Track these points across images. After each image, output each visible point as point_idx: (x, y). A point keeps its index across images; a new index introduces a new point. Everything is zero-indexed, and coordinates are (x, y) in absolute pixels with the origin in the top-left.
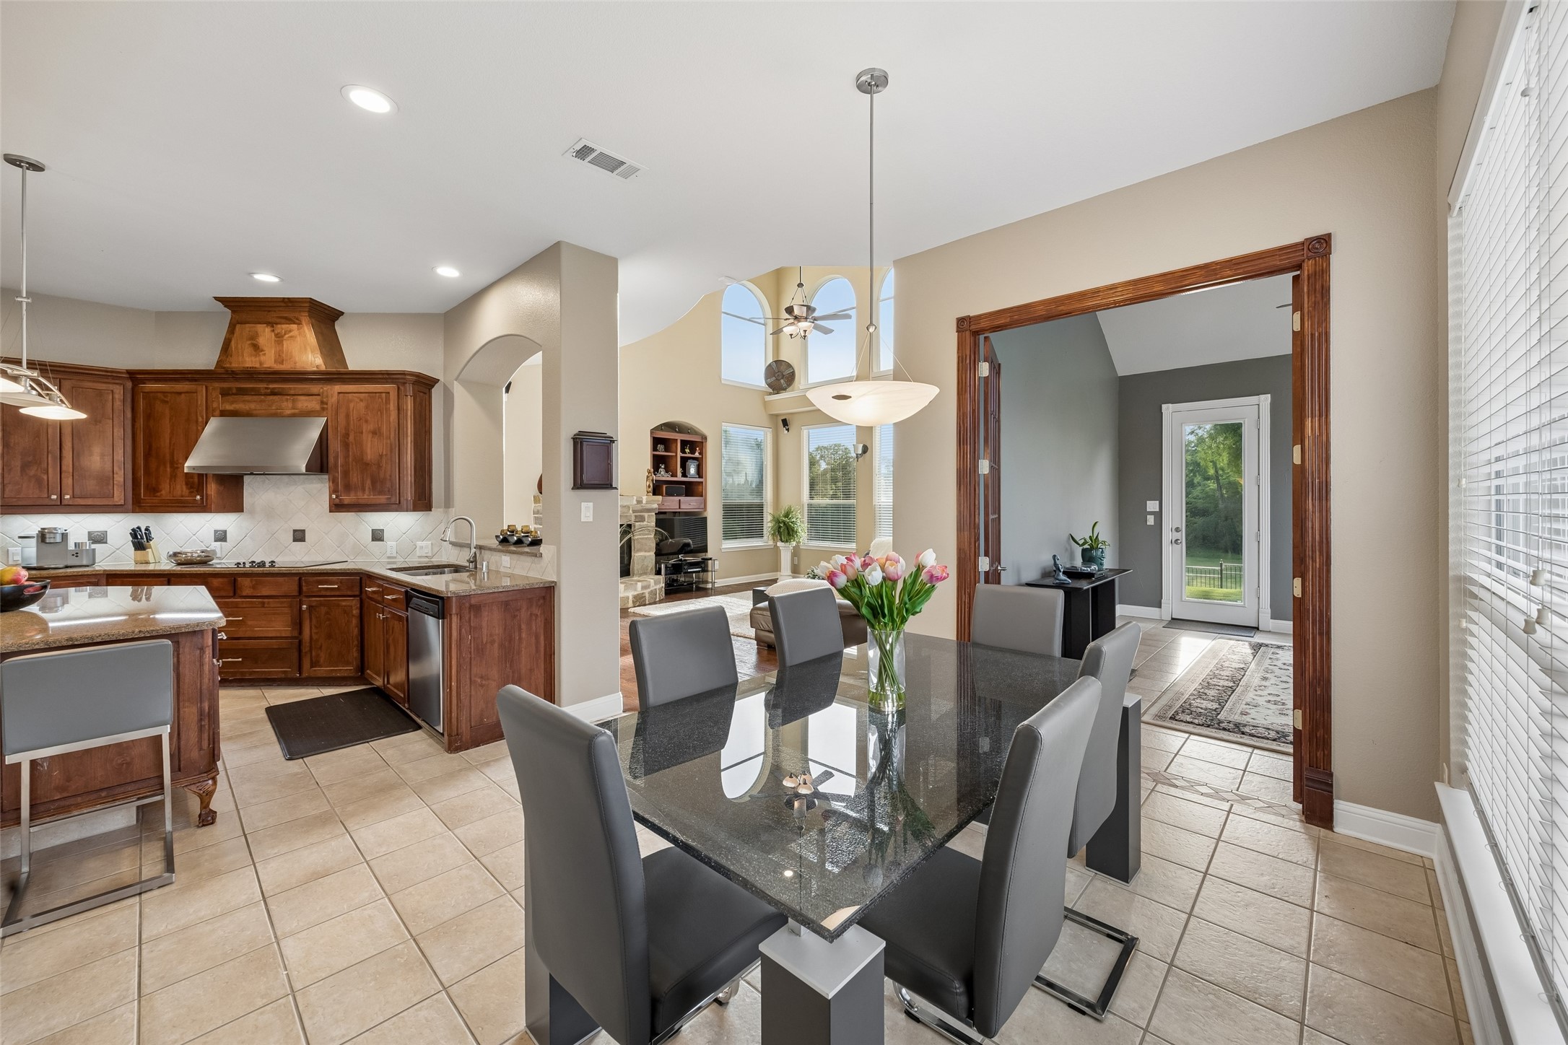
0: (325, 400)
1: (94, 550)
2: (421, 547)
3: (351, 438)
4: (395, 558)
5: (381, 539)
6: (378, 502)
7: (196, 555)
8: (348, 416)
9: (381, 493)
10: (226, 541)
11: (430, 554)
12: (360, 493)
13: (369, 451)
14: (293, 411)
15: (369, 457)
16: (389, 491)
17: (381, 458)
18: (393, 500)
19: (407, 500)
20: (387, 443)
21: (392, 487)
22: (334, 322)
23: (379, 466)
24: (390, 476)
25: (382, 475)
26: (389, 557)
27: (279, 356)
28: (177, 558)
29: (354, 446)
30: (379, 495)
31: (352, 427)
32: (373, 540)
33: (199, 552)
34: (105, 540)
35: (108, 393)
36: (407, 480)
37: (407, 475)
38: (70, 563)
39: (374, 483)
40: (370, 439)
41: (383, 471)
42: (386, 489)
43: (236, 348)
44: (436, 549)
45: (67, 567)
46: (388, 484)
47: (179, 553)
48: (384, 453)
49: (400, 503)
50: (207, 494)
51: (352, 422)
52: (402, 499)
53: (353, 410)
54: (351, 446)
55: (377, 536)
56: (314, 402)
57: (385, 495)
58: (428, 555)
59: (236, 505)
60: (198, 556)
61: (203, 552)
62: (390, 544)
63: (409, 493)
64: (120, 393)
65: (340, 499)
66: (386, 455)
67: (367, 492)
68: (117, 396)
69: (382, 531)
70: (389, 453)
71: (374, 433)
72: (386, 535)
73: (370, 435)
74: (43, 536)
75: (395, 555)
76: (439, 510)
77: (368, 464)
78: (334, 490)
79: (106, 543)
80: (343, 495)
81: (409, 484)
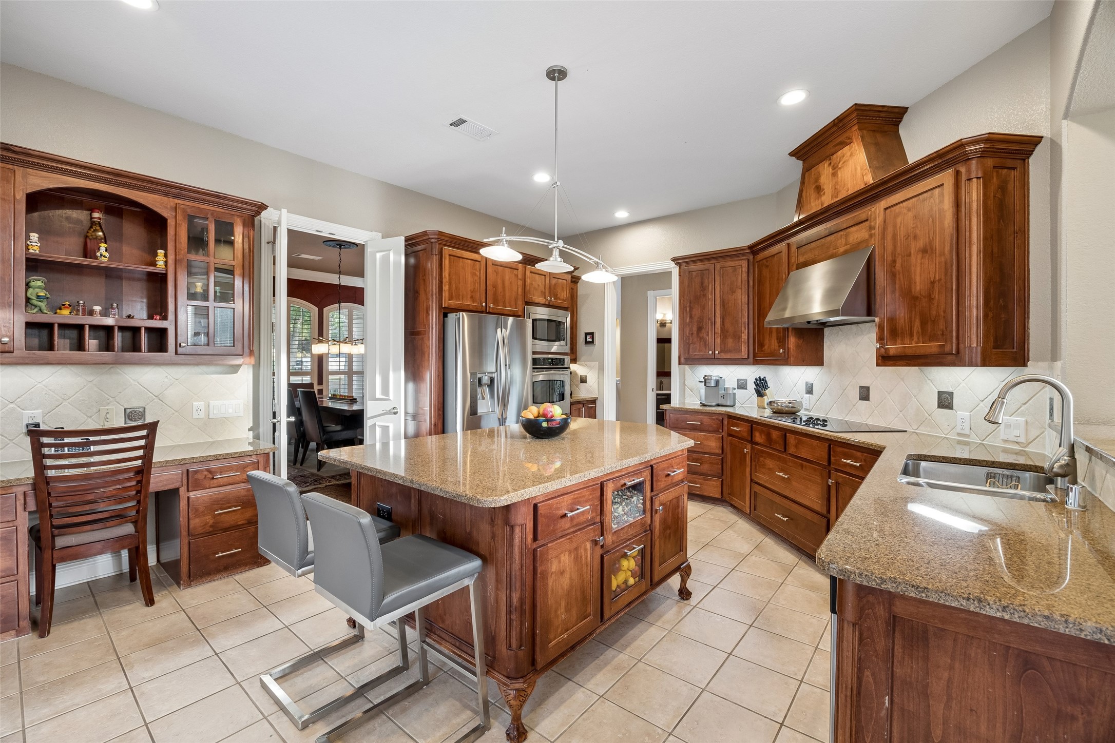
0: (872, 224)
1: (734, 394)
2: (1008, 426)
3: (898, 265)
4: (968, 436)
5: (949, 406)
6: (928, 351)
7: (784, 405)
8: (894, 237)
9: (932, 338)
10: (812, 394)
11: (1022, 439)
12: (907, 340)
13: (918, 279)
14: (846, 248)
15: (918, 288)
16: (943, 335)
17: (933, 287)
18: (947, 349)
19: (970, 347)
20: (940, 263)
21: (946, 328)
22: (898, 125)
23: (930, 299)
24: (945, 312)
25: (934, 313)
26: (959, 434)
27: (835, 189)
28: (772, 407)
29: (901, 275)
30: (930, 341)
31: (899, 250)
32: (939, 407)
33: (787, 402)
34: (745, 387)
35: (739, 268)
36: (971, 316)
37: (970, 307)
38: (720, 403)
39: (923, 324)
40: (919, 261)
41: (936, 304)
42: (940, 333)
43: (806, 197)
44: (1033, 433)
45: (718, 405)
46: (942, 325)
47: (774, 402)
48: (937, 278)
49: (958, 352)
50: (788, 347)
51: (899, 244)
52: (961, 346)
53: (900, 227)
54: (897, 276)
55: (945, 401)
56: (864, 231)
57: (938, 340)
58: (1019, 440)
59: (817, 359)
60: (786, 407)
61: (790, 403)
62: (961, 413)
63: (974, 336)
64: (745, 267)
65: (886, 349)
66: (940, 280)
67: (915, 338)
68: (744, 269)
69: (951, 394)
70: (943, 277)
71: (924, 251)
72: (956, 401)
73: (920, 256)
74: (706, 381)
75: (967, 431)
76: (1040, 364)
77: (917, 297)
78: (880, 339)
79: (746, 389)
80: (889, 343)
81: (975, 322)
